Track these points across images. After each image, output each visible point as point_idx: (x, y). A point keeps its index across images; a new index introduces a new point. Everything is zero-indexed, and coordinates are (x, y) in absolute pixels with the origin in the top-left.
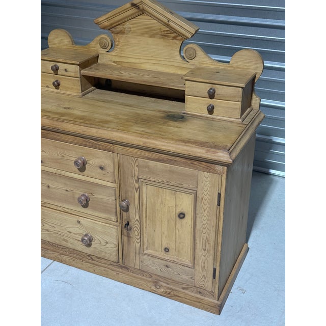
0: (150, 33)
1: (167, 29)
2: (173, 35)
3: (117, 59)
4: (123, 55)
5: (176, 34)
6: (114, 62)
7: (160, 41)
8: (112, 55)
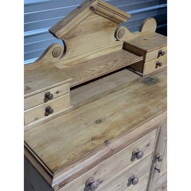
0: (97, 28)
1: (109, 20)
2: (111, 24)
3: (69, 61)
4: (73, 56)
5: (113, 23)
6: (66, 65)
7: (103, 32)
8: (64, 60)
